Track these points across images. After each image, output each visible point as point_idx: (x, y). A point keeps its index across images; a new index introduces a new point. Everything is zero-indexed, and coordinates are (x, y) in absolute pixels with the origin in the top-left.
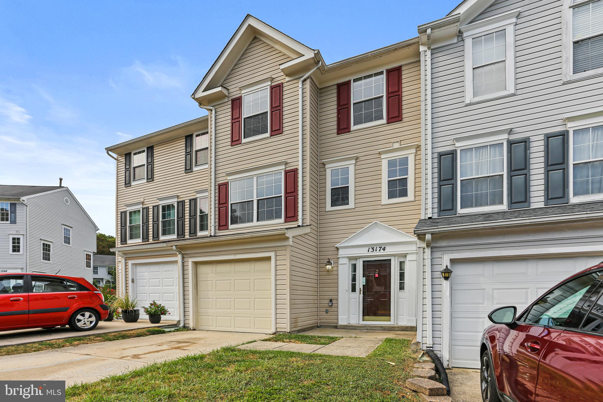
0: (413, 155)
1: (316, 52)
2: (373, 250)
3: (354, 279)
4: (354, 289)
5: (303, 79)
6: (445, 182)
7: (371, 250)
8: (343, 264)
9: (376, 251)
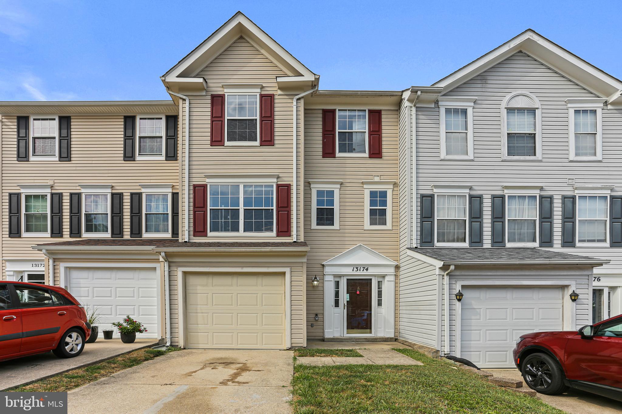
0: (391, 190)
1: (317, 77)
2: (357, 270)
3: (337, 294)
4: (337, 304)
5: (298, 97)
6: (426, 219)
7: (355, 269)
8: (329, 281)
9: (360, 270)
